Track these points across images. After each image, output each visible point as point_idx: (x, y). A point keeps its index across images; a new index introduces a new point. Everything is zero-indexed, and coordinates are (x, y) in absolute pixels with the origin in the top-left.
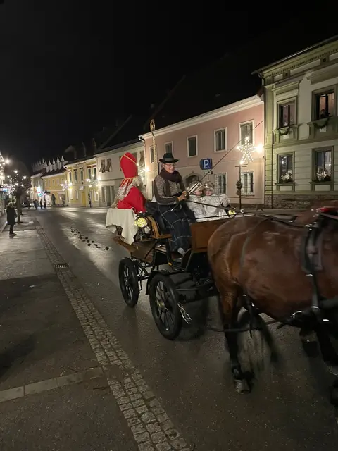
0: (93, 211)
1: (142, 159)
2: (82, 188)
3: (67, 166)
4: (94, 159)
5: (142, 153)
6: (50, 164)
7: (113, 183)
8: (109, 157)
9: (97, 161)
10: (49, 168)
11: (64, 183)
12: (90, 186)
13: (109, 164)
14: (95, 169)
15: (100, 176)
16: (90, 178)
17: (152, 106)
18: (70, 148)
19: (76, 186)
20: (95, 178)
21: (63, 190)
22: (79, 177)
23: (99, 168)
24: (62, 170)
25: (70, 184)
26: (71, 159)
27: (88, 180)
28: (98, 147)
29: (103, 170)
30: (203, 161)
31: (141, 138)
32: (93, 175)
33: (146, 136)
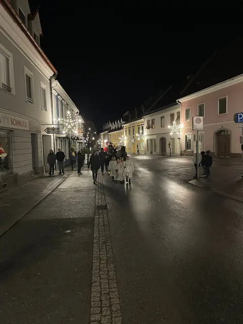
0: (140, 158)
1: (179, 118)
2: (133, 141)
3: (124, 125)
4: (143, 120)
5: (179, 113)
6: (113, 124)
7: (155, 137)
8: (153, 118)
9: (144, 121)
10: (113, 127)
11: (121, 137)
12: (139, 139)
13: (153, 123)
14: (143, 127)
15: (146, 132)
16: (139, 133)
17: (188, 77)
18: (126, 114)
19: (129, 139)
20: (143, 133)
21: (121, 142)
22: (131, 132)
23: (145, 126)
24: (121, 128)
25: (126, 138)
26: (127, 120)
27: (137, 135)
28: (145, 111)
29: (148, 128)
30: (237, 114)
31: (178, 101)
32: (141, 131)
33: (182, 100)
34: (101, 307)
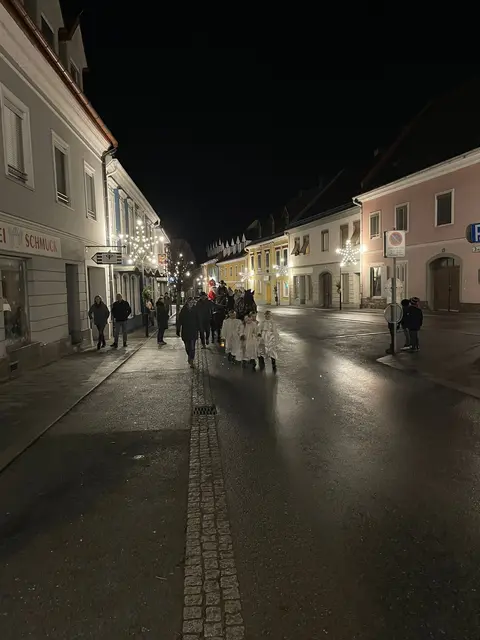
0: (279, 312)
1: (357, 233)
2: (266, 278)
3: (249, 248)
4: (285, 237)
5: (357, 224)
6: (227, 245)
7: (309, 271)
8: (306, 232)
9: (289, 239)
10: (227, 251)
11: (243, 271)
12: (278, 275)
13: (306, 242)
14: (286, 252)
15: (292, 260)
16: (278, 264)
18: (253, 225)
19: (260, 275)
20: (285, 263)
21: (242, 280)
22: (264, 262)
23: (290, 250)
24: (243, 253)
25: (252, 273)
26: (254, 238)
27: (275, 266)
28: (291, 220)
29: (297, 252)
30: (474, 226)
31: (356, 201)
32: (282, 260)
33: (364, 198)
34: (203, 606)
